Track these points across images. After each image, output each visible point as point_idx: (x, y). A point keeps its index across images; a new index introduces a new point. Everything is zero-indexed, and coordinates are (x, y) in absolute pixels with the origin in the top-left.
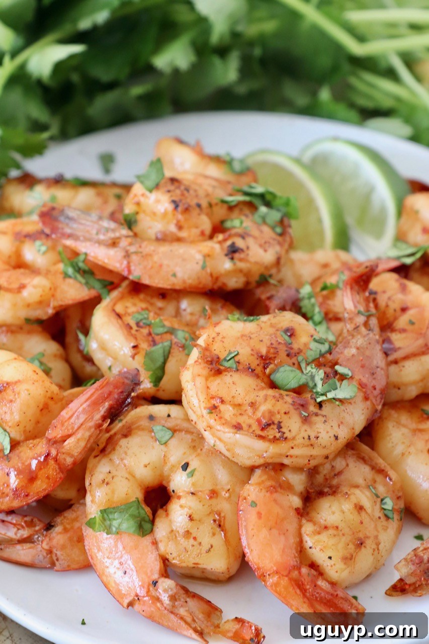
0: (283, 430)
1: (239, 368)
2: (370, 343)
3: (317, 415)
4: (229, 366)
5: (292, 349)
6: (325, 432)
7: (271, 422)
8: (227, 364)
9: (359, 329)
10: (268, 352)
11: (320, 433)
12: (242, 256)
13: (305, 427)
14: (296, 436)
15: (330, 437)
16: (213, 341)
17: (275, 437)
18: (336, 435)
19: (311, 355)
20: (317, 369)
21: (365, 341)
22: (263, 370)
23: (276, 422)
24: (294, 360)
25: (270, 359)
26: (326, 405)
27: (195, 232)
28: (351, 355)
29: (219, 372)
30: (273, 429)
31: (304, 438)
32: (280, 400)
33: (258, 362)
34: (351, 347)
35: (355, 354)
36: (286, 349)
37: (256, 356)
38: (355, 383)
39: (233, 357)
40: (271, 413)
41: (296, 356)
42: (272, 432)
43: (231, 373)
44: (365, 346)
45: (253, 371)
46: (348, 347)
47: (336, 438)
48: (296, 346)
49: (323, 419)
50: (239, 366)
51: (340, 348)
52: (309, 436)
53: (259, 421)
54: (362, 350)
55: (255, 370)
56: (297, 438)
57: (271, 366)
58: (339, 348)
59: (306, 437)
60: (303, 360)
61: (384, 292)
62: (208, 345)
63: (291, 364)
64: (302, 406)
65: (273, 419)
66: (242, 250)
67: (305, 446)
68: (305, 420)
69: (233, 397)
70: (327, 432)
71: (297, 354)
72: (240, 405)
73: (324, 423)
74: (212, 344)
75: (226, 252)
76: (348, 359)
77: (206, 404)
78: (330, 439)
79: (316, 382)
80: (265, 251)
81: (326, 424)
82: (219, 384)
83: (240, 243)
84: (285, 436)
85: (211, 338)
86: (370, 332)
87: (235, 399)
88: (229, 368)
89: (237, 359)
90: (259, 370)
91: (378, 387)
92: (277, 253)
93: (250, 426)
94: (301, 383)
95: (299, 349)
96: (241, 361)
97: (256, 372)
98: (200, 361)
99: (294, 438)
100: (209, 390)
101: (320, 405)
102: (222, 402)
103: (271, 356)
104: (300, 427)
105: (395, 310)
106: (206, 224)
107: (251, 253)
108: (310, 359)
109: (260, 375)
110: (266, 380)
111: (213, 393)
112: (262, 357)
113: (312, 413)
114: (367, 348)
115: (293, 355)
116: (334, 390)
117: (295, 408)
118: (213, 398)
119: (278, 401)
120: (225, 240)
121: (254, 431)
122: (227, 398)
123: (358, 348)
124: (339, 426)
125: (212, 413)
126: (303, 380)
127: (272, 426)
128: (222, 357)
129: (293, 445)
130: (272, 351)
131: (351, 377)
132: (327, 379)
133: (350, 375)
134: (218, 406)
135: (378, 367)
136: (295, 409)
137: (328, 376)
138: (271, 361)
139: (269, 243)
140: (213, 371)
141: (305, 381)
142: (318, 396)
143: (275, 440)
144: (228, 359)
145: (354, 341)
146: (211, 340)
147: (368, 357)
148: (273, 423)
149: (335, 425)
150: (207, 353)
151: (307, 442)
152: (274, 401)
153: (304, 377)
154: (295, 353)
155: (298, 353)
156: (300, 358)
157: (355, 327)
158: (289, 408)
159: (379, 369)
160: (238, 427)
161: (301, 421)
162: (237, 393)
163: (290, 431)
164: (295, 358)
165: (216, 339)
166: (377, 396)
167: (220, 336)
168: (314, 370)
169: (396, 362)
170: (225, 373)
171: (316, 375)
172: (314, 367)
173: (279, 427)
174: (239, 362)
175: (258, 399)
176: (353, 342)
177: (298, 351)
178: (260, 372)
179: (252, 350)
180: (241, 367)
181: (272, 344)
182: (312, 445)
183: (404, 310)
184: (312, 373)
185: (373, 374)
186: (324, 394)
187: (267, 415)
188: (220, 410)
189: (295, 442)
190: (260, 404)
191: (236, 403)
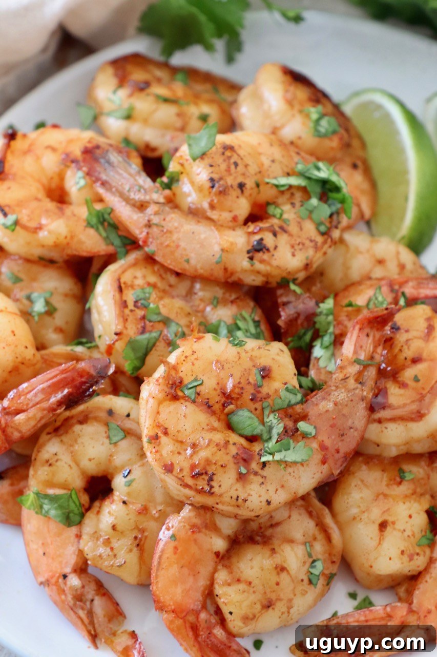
0: (213, 483)
1: (196, 400)
2: (352, 401)
3: (256, 474)
4: (187, 395)
5: (259, 392)
6: (257, 496)
7: (204, 472)
8: (187, 392)
9: (347, 380)
10: (232, 391)
11: (252, 495)
12: (266, 256)
13: (239, 486)
14: (224, 493)
15: (261, 502)
16: (184, 361)
17: (202, 488)
18: (269, 500)
19: (279, 403)
20: (278, 420)
21: (348, 397)
22: (221, 408)
23: (210, 473)
24: (258, 405)
25: (232, 399)
26: (270, 466)
27: (226, 216)
28: (325, 410)
29: (175, 398)
30: (204, 479)
31: (231, 497)
32: (223, 450)
33: (218, 399)
34: (330, 400)
35: (330, 409)
36: (252, 391)
37: (219, 391)
38: (315, 445)
39: (196, 386)
40: (208, 462)
41: (261, 401)
42: (202, 483)
43: (187, 403)
44: (346, 403)
45: (210, 407)
46: (327, 399)
47: (269, 503)
48: (265, 390)
49: (261, 480)
50: (197, 398)
51: (319, 398)
52: (238, 497)
53: (193, 467)
54: (340, 407)
55: (212, 407)
56: (224, 495)
57: (232, 407)
58: (317, 398)
59: (235, 497)
60: (268, 406)
61: (407, 331)
62: (178, 364)
63: (253, 409)
64: (245, 460)
65: (208, 468)
66: (268, 250)
67: (231, 506)
68: (241, 477)
69: (178, 431)
70: (260, 496)
71: (263, 400)
72: (181, 442)
73: (261, 484)
74: (182, 364)
75: (249, 248)
76: (320, 415)
77: (149, 431)
78: (260, 504)
79: (272, 435)
80: (294, 255)
81: (263, 486)
82: (170, 412)
83: (269, 240)
84: (213, 490)
85: (184, 355)
86: (359, 386)
87: (180, 434)
88: (188, 396)
89: (199, 389)
90: (217, 407)
91: (342, 451)
92: (307, 258)
93: (181, 470)
94: (255, 433)
95: (268, 394)
96: (202, 393)
97: (213, 408)
98: (161, 381)
99: (221, 496)
100: (158, 416)
101: (264, 464)
102: (166, 433)
103: (234, 396)
104: (232, 484)
105: (406, 359)
106: (243, 207)
107: (277, 254)
108: (277, 407)
109: (217, 412)
110: (223, 417)
111: (161, 421)
112: (224, 394)
113: (252, 470)
114: (346, 405)
115: (258, 399)
116: (285, 450)
117: (236, 461)
118: (159, 426)
119: (220, 450)
120: (254, 233)
121: (183, 476)
122: (172, 430)
123: (336, 404)
124: (277, 490)
125: (151, 443)
126: (258, 429)
127: (204, 476)
128: (186, 381)
129: (218, 501)
130: (237, 390)
131: (314, 437)
132: (284, 435)
133: (313, 434)
134: (160, 437)
135: (351, 428)
136: (235, 463)
137: (286, 432)
138: (233, 402)
139: (303, 244)
140: (169, 396)
141: (260, 432)
142: (265, 453)
143: (201, 492)
144: (190, 386)
145: (336, 394)
146: (183, 358)
147: (344, 415)
148: (206, 473)
149: (272, 489)
150: (173, 373)
151: (234, 502)
152: (215, 449)
153: (261, 427)
154: (261, 398)
155: (265, 399)
156: (265, 404)
157: (343, 378)
158: (229, 461)
159: (352, 430)
160: (169, 469)
161: (236, 477)
162: (184, 428)
163: (220, 486)
164: (261, 403)
165: (189, 358)
166: (339, 459)
167: (195, 356)
168: (275, 421)
169: (380, 421)
170: (182, 401)
171: (275, 428)
172: (276, 417)
173: (211, 479)
174: (199, 394)
175: (202, 442)
176: (334, 395)
177: (265, 396)
178: (218, 410)
179: (218, 384)
180: (199, 400)
181: (239, 383)
182: (238, 506)
183: (415, 361)
184: (272, 424)
185: (343, 435)
186: (272, 454)
187: (202, 463)
188: (160, 442)
189: (221, 498)
190: (201, 449)
191: (180, 439)
